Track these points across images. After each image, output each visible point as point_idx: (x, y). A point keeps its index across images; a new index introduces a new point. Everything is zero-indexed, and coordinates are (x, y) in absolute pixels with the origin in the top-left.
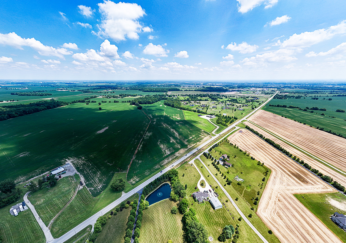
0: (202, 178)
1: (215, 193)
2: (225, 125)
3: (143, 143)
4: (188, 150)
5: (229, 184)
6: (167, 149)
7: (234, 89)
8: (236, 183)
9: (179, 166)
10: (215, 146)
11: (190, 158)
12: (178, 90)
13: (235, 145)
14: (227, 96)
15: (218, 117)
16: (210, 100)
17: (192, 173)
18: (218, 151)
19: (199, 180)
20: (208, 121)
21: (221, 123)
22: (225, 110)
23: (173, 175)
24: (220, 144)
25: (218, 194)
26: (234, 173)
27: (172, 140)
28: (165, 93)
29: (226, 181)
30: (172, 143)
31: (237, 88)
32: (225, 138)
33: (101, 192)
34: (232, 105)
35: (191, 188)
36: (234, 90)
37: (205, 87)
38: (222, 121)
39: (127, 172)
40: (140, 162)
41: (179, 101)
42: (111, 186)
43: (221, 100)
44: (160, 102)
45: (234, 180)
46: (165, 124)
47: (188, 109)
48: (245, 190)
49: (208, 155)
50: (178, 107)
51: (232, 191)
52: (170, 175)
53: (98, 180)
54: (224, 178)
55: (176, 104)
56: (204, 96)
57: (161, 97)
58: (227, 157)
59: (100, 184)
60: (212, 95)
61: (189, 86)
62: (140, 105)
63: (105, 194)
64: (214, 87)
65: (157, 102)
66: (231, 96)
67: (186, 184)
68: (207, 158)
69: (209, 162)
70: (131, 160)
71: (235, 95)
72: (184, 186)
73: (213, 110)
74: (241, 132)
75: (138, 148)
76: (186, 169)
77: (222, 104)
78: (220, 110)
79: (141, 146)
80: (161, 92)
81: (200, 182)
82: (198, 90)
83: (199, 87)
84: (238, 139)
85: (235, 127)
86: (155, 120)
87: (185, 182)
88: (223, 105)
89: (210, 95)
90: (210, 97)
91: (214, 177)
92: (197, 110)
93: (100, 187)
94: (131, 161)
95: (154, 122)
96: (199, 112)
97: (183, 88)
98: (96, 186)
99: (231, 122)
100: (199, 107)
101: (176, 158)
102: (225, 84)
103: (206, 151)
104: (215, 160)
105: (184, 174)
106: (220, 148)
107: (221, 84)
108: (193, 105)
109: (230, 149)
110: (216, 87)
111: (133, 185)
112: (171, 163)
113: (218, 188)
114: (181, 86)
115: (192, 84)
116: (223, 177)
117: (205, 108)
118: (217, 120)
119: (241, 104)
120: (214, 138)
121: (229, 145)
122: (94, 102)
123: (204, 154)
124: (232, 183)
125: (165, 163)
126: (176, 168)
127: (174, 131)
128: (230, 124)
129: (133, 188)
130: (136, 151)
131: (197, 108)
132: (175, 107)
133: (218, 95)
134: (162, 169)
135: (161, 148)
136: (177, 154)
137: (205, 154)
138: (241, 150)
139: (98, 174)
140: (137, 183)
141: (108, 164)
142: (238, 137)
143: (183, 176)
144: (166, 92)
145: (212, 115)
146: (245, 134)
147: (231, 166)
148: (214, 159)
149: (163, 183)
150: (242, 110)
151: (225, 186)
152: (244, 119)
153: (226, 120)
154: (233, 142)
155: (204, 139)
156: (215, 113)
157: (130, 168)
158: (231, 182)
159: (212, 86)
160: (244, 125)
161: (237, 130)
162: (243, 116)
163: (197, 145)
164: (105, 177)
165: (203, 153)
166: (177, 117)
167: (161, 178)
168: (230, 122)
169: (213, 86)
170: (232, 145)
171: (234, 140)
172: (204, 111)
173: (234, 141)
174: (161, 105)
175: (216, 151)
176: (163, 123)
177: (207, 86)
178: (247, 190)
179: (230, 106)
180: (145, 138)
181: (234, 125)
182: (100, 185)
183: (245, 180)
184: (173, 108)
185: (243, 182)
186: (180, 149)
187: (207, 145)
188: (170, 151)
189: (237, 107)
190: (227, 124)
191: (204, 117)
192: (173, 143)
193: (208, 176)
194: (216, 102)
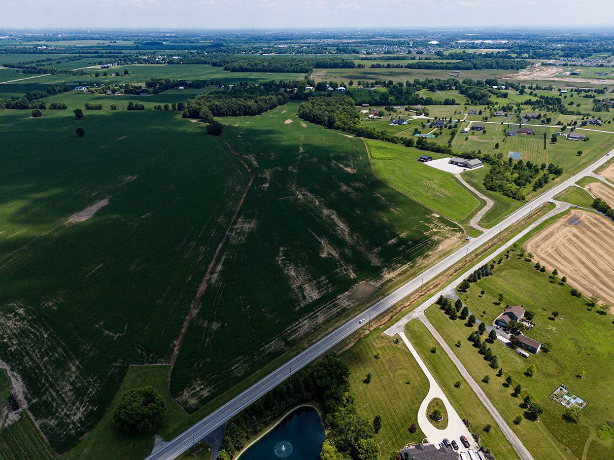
0: (435, 391)
1: (481, 449)
2: (514, 196)
3: (224, 257)
4: (382, 285)
5: (531, 416)
6: (310, 281)
7: (552, 61)
8: (559, 414)
9: (352, 344)
10: (479, 274)
11: (391, 314)
12: (350, 66)
13: (555, 273)
14: (524, 87)
15: (490, 167)
16: (462, 99)
17: (399, 372)
18: (491, 292)
19: (423, 399)
20: (456, 179)
21: (500, 187)
22: (515, 138)
23: (332, 378)
24: (496, 266)
25: (492, 454)
26: (549, 376)
27: (327, 251)
28: (301, 77)
29: (523, 406)
30: (326, 259)
31: (562, 56)
32: (515, 245)
33: (81, 434)
34: (543, 122)
35: (394, 428)
36: (550, 64)
37: (446, 53)
38: (505, 182)
39: (172, 364)
40: (215, 326)
41: (352, 105)
42: (116, 415)
43: (503, 102)
44: (284, 110)
45: (549, 401)
46: (303, 189)
47: (382, 137)
48: (593, 442)
49: (453, 306)
50: (349, 129)
51: (543, 444)
52: (320, 378)
53: (70, 390)
54: (514, 395)
55: (342, 116)
56: (442, 87)
57: (290, 92)
58: (522, 316)
59: (77, 404)
60: (469, 82)
61: (389, 52)
62: (216, 119)
63: (95, 443)
64: (478, 51)
65: (276, 110)
66: (538, 88)
67: (377, 415)
68: (453, 317)
69: (460, 330)
70: (183, 320)
71: (552, 84)
72: (371, 422)
73: (475, 138)
74: (575, 221)
75: (207, 277)
76: (376, 357)
77: (506, 115)
78: (498, 139)
79: (219, 268)
80: (288, 72)
81: (429, 408)
82: (419, 66)
83: (422, 53)
84: (566, 247)
85: (554, 201)
86: (267, 175)
87: (373, 405)
88: (511, 121)
89: (464, 82)
90: (462, 92)
91: (476, 388)
92: (416, 140)
93: (79, 415)
94: (185, 324)
95: (264, 181)
96: (422, 145)
97: (366, 59)
98: (65, 414)
99: (539, 185)
100: (424, 127)
101: (339, 314)
102: (519, 42)
103: (449, 291)
104: (482, 328)
105: (369, 376)
106: (500, 282)
107: (503, 42)
108: (403, 120)
109: (535, 285)
110: (484, 51)
111: (190, 410)
112: (323, 334)
113: (492, 430)
114: (358, 53)
115: (399, 44)
116: (511, 390)
117: (445, 131)
118: (487, 177)
119: (574, 118)
120: (475, 243)
121: (531, 270)
122: (60, 108)
123: (439, 302)
124: (543, 415)
125: (302, 333)
126: (341, 352)
127: (333, 217)
128: (534, 193)
129: (191, 423)
130: (203, 288)
131: (416, 130)
132: (338, 128)
133: (490, 83)
134: (292, 354)
135: (288, 277)
136: (343, 300)
137: (442, 303)
138: (574, 293)
139: (69, 369)
140: (206, 406)
141: (107, 332)
142: (564, 241)
143: (367, 381)
144: (306, 72)
145: (469, 157)
146: (589, 229)
147: (539, 349)
148: (478, 322)
149: (294, 405)
150: (581, 138)
151: (517, 422)
152: (588, 172)
153: (519, 178)
154: (544, 259)
155: (441, 247)
156: (479, 152)
157: (181, 350)
158: (540, 411)
159: (472, 51)
160: (585, 194)
161: (562, 214)
162: (584, 161)
163: (415, 269)
164: (95, 382)
165: (435, 298)
166: (347, 166)
167: (288, 388)
168: (533, 183)
169: (473, 48)
170: (543, 270)
171: (549, 250)
172: (442, 142)
173: (550, 255)
174: (289, 121)
175: (483, 293)
176: (293, 188)
177: (453, 51)
178: (597, 439)
179: (536, 125)
180: (234, 238)
181: (547, 196)
182: (78, 408)
183: (592, 405)
184: (332, 131)
185: (586, 412)
186: (355, 281)
187: (453, 270)
188: (318, 288)
189: (562, 129)
190: (524, 191)
191: (442, 164)
192: (330, 260)
193: (457, 386)
194: (482, 107)
